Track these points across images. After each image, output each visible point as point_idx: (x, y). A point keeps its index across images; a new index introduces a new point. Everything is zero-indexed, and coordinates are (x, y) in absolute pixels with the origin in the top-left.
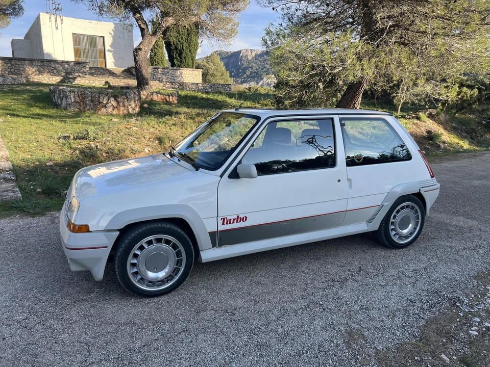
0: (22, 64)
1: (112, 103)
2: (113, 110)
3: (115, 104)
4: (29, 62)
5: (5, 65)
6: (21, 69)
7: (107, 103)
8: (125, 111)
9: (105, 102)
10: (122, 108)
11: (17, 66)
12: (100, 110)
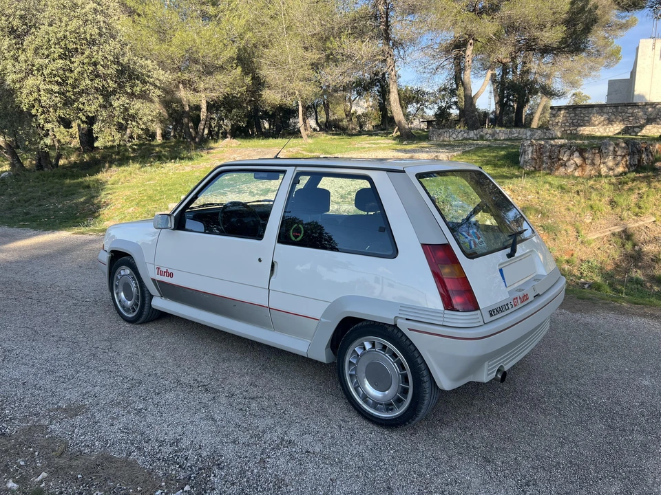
0: (588, 113)
1: (575, 159)
2: (575, 170)
3: (578, 161)
4: (597, 108)
5: (568, 115)
6: (586, 118)
7: (569, 160)
8: (593, 172)
9: (565, 159)
10: (588, 168)
11: (582, 115)
12: (557, 169)
